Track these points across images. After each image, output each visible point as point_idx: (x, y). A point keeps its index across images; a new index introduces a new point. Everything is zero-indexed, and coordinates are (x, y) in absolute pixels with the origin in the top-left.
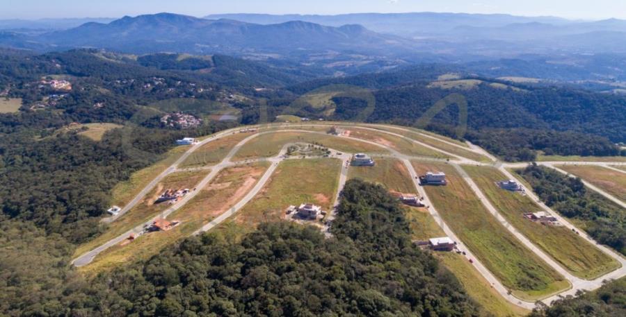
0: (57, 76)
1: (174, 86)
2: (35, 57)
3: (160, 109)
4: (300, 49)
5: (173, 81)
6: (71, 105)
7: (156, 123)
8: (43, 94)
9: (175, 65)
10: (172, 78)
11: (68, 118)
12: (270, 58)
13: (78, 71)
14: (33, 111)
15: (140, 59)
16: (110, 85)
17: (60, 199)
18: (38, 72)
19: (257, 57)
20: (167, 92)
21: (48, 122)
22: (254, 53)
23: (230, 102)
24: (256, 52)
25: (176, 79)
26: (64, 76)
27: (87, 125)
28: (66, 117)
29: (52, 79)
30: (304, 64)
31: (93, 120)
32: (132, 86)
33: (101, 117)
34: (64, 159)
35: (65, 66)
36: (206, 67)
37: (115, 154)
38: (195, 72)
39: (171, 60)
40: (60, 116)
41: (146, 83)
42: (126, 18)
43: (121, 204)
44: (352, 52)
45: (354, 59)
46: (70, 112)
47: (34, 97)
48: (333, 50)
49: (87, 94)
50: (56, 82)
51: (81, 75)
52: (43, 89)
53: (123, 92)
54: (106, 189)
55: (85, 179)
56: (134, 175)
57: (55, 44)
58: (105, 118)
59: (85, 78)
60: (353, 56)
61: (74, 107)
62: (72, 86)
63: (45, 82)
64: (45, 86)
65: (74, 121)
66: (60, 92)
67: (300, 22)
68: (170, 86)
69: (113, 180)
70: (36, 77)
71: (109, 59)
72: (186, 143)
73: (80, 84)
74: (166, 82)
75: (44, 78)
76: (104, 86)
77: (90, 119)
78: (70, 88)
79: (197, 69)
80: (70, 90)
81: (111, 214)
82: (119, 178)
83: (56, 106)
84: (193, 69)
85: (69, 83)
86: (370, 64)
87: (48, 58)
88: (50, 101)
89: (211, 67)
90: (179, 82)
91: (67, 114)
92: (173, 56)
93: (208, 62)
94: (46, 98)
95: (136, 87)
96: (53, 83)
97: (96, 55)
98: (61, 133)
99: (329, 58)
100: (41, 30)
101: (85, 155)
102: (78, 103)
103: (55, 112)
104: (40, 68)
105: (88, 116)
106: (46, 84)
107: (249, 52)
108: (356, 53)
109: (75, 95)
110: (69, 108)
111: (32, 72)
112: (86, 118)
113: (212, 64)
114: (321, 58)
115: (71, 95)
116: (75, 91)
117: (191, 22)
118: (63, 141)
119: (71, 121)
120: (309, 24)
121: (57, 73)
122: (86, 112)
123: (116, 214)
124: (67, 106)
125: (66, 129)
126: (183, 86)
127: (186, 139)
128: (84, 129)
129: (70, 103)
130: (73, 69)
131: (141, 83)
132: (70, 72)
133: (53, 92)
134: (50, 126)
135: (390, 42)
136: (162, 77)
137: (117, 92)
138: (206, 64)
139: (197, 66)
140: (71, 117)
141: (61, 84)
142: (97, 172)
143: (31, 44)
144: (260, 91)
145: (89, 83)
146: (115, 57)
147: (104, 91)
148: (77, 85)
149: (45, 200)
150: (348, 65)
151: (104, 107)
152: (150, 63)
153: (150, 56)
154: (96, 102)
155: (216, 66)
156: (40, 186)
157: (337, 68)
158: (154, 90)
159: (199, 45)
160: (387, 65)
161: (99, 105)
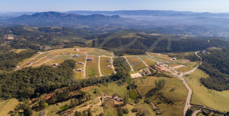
0: (10, 35)
1: (46, 38)
2: (3, 29)
3: (40, 45)
4: (97, 24)
5: (46, 36)
6: (13, 44)
7: (38, 49)
8: (5, 41)
9: (50, 30)
10: (46, 35)
11: (12, 48)
12: (85, 27)
13: (17, 33)
14: (2, 46)
15: (39, 29)
16: (27, 38)
17: (6, 65)
18: (4, 34)
19: (80, 27)
20: (44, 40)
21: (6, 49)
22: (80, 25)
23: (63, 43)
24: (81, 25)
25: (47, 36)
26: (12, 35)
27: (17, 50)
28: (11, 47)
29: (8, 36)
30: (95, 29)
31: (19, 48)
32: (33, 38)
33: (22, 47)
34: (9, 58)
35: (13, 32)
36: (60, 31)
37: (21, 56)
38: (56, 33)
39: (49, 29)
40: (10, 47)
41: (38, 37)
42: (37, 13)
43: (19, 65)
44: (113, 25)
45: (113, 27)
46: (13, 46)
47: (2, 42)
48: (107, 24)
49: (18, 41)
50: (9, 37)
51: (18, 34)
52: (5, 39)
53: (30, 40)
54: (17, 63)
55: (12, 61)
56: (24, 60)
57: (11, 23)
58: (23, 47)
59: (19, 36)
60: (113, 26)
61: (14, 45)
62: (14, 38)
63: (6, 37)
64: (6, 39)
65: (14, 48)
66: (10, 40)
67: (98, 14)
68: (45, 37)
69: (19, 61)
70: (3, 35)
71: (27, 29)
72: (39, 53)
73: (17, 38)
74: (44, 36)
75: (6, 36)
76: (25, 38)
77: (18, 48)
78: (13, 39)
79: (57, 32)
80: (13, 40)
81: (17, 67)
82: (20, 61)
83: (9, 44)
84: (56, 32)
85: (13, 38)
86: (116, 29)
87: (8, 29)
88: (7, 43)
89: (61, 31)
90: (48, 37)
91: (12, 47)
92: (49, 28)
93: (61, 29)
94: (6, 42)
95: (34, 38)
96: (8, 37)
97: (24, 28)
98: (9, 52)
99: (105, 27)
100: (7, 17)
101: (14, 56)
102: (15, 43)
103: (8, 46)
104: (5, 32)
105: (18, 47)
106: (6, 38)
107: (79, 25)
108: (114, 25)
109: (15, 41)
110: (12, 45)
111: (2, 34)
112: (17, 48)
113: (62, 30)
114: (102, 27)
115: (14, 41)
116: (15, 40)
117: (60, 15)
118: (9, 54)
119: (13, 48)
120: (101, 15)
121: (10, 34)
122: (17, 46)
123: (18, 67)
124: (12, 44)
125: (11, 51)
126: (49, 38)
127: (39, 52)
128: (16, 51)
129: (13, 43)
130: (15, 33)
131: (36, 37)
132: (14, 34)
133: (8, 40)
134: (6, 50)
135: (128, 21)
136: (43, 35)
137: (28, 40)
138: (60, 30)
139: (57, 31)
140: (13, 47)
141: (11, 38)
142: (15, 60)
143: (3, 23)
144: (75, 39)
145: (20, 37)
146: (30, 28)
147: (24, 39)
148: (16, 38)
149: (2, 65)
150: (109, 30)
151: (23, 44)
152: (42, 30)
153: (42, 28)
154: (21, 43)
155: (63, 31)
156: (2, 63)
157: (106, 31)
158: (40, 39)
159: (62, 23)
160: (122, 30)
161: (22, 44)
